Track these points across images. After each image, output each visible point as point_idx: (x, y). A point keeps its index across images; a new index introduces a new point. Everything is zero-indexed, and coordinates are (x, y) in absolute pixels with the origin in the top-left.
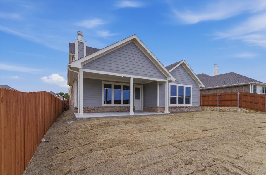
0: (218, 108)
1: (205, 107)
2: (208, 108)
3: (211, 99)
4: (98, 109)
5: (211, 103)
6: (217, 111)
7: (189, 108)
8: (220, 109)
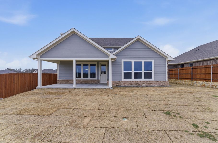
0: (211, 84)
1: (196, 81)
2: (198, 82)
3: (203, 71)
4: (71, 81)
5: (203, 76)
6: (208, 87)
7: (148, 83)
8: (213, 85)
